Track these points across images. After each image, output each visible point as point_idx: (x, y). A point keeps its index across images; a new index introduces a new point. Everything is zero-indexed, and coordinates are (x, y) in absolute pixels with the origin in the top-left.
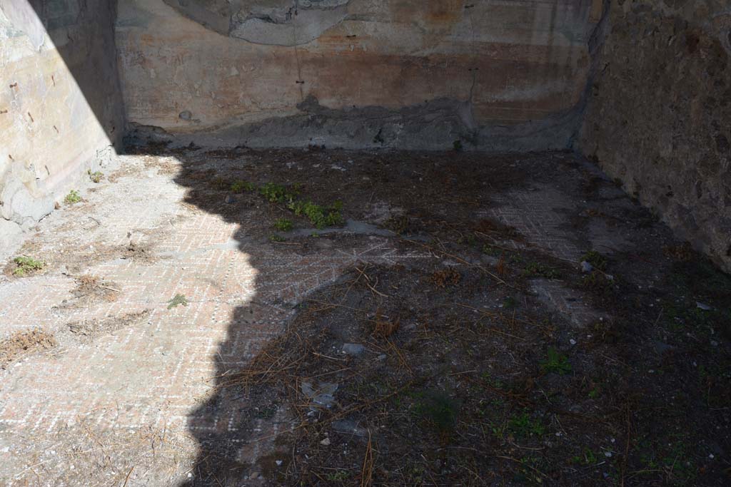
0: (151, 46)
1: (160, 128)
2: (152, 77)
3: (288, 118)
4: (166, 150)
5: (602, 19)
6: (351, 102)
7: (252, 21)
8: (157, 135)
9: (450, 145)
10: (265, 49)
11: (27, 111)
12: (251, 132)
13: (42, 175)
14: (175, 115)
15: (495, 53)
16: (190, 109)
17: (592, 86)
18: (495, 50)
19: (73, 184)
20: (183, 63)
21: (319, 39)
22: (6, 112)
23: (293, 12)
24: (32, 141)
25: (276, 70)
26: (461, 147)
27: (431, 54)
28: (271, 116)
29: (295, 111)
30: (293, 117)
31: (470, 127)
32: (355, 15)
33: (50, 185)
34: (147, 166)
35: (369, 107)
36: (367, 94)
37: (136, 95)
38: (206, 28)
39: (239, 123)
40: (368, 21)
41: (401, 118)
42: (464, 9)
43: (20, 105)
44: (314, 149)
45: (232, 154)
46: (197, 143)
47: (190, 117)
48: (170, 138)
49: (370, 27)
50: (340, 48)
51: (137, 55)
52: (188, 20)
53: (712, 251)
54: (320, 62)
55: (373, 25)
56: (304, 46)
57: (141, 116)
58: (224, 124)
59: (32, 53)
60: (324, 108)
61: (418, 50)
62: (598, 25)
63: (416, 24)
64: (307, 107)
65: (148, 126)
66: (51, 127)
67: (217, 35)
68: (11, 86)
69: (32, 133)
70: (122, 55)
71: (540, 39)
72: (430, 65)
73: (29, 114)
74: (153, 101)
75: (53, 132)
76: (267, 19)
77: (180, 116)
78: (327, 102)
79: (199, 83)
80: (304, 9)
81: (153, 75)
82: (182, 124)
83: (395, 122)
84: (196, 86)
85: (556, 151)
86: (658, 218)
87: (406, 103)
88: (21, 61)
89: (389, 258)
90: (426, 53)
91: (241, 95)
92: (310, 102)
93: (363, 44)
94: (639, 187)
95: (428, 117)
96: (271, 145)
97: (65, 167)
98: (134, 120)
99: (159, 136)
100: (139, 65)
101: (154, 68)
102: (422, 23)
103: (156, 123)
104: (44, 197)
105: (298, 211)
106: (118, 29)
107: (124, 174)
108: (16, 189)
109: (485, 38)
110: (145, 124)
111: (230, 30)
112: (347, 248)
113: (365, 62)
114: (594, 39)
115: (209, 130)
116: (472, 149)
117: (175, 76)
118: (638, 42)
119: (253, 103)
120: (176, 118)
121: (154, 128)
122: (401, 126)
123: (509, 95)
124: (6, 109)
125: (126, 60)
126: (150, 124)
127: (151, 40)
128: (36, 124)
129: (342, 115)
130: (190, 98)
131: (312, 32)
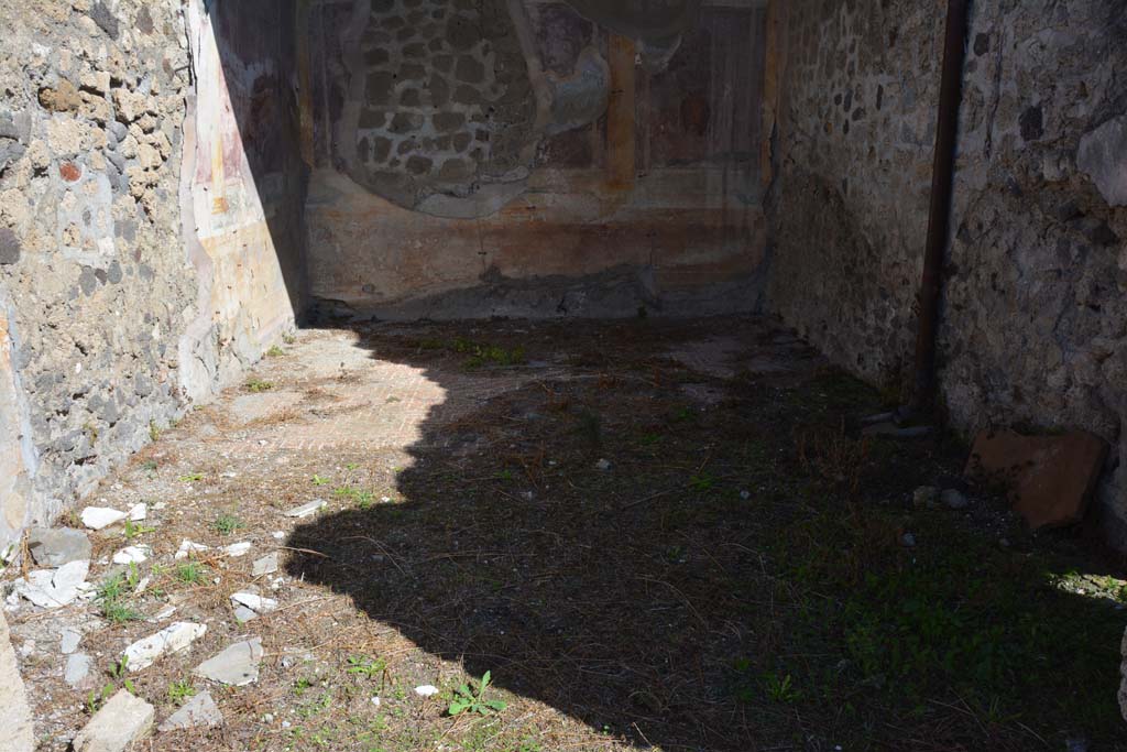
0: (338, 221)
1: (343, 302)
3: (470, 289)
5: (772, 183)
6: (532, 271)
7: (435, 196)
8: (338, 309)
9: (634, 312)
10: (448, 222)
11: (251, 268)
12: (435, 304)
13: (255, 324)
14: (356, 288)
15: (671, 218)
16: (374, 282)
17: (771, 245)
18: (672, 215)
19: (273, 341)
20: (368, 237)
21: (501, 210)
22: (241, 265)
23: (475, 187)
24: (252, 294)
25: (457, 242)
26: (645, 314)
27: (610, 222)
28: (453, 287)
29: (478, 282)
30: (477, 288)
31: (654, 293)
32: (533, 188)
33: (260, 336)
35: (550, 276)
36: (547, 262)
37: (320, 269)
39: (423, 295)
40: (547, 192)
41: (582, 285)
42: (637, 179)
43: (248, 262)
44: (497, 320)
45: (415, 325)
46: (378, 317)
47: (373, 290)
48: (351, 312)
49: (548, 199)
50: (519, 219)
51: (323, 230)
52: (375, 197)
53: (851, 365)
54: (501, 233)
55: (551, 196)
56: (486, 219)
57: (324, 290)
58: (406, 297)
59: (256, 222)
60: (506, 278)
61: (595, 219)
62: (770, 187)
63: (592, 194)
64: (489, 278)
65: (330, 300)
66: (263, 286)
67: (402, 210)
68: (244, 246)
69: (252, 287)
70: (310, 231)
71: (714, 203)
72: (609, 232)
73: (252, 271)
74: (335, 276)
75: (264, 290)
76: (451, 194)
77: (363, 289)
78: (509, 272)
79: (384, 256)
80: (485, 183)
81: (338, 250)
82: (364, 297)
83: (578, 290)
84: (380, 259)
85: (744, 313)
86: (820, 352)
87: (587, 271)
88: (250, 226)
89: (565, 378)
90: (604, 221)
91: (424, 268)
92: (493, 272)
93: (543, 215)
94: (808, 330)
95: (611, 284)
96: (453, 317)
97: (269, 324)
98: (318, 294)
99: (341, 310)
100: (325, 240)
101: (340, 242)
102: (598, 193)
103: (339, 297)
104: (256, 346)
105: (484, 355)
106: (307, 206)
107: (315, 338)
108: (242, 331)
109: (661, 204)
110: (327, 298)
111: (415, 204)
112: (529, 374)
113: (545, 232)
114: (767, 200)
115: (392, 303)
116: (657, 314)
117: (360, 250)
118: (798, 199)
119: (436, 275)
120: (359, 291)
121: (337, 302)
122: (584, 294)
123: (690, 258)
124: (241, 263)
125: (312, 235)
126: (333, 298)
127: (338, 216)
128: (254, 280)
129: (524, 284)
130: (374, 270)
131: (494, 205)
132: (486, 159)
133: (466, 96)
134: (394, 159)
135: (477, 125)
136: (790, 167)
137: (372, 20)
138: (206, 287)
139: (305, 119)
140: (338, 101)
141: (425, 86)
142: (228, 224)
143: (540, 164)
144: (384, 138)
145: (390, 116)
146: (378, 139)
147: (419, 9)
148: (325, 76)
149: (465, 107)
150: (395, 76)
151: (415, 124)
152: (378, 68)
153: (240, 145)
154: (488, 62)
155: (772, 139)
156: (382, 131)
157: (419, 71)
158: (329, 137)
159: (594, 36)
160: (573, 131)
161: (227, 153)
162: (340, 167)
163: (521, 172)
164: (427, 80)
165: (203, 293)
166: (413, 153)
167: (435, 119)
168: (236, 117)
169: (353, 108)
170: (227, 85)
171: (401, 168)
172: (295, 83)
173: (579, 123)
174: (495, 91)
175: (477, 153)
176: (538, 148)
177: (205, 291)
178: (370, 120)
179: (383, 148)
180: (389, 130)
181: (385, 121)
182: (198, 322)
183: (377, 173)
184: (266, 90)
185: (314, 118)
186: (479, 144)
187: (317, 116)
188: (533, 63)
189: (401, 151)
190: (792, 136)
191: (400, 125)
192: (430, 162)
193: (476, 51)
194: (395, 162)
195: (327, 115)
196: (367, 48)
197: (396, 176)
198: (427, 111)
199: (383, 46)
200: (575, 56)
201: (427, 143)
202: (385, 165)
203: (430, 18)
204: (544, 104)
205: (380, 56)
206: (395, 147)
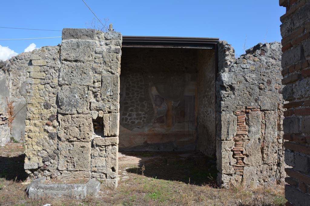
3: (141, 145)
6: (153, 142)
7: (136, 128)
9: (172, 150)
10: (138, 133)
15: (179, 133)
16: (123, 144)
17: (197, 137)
23: (143, 127)
25: (140, 137)
26: (174, 150)
28: (138, 145)
29: (143, 144)
31: (176, 146)
32: (154, 127)
35: (156, 143)
36: (156, 141)
38: (127, 129)
39: (132, 146)
41: (162, 145)
42: (172, 125)
44: (146, 151)
49: (156, 129)
50: (151, 133)
52: (124, 128)
54: (148, 135)
56: (145, 132)
60: (148, 143)
62: (197, 127)
67: (129, 130)
71: (187, 130)
72: (167, 135)
76: (138, 128)
78: (149, 142)
80: (145, 126)
82: (121, 146)
85: (193, 150)
87: (163, 142)
89: (161, 157)
90: (166, 133)
91: (133, 141)
92: (146, 142)
93: (155, 132)
94: (203, 151)
95: (168, 145)
102: (165, 128)
105: (146, 155)
109: (177, 130)
111: (132, 130)
112: (154, 157)
113: (156, 135)
114: (196, 129)
115: (126, 148)
116: (177, 150)
119: (135, 143)
122: (163, 147)
123: (182, 140)
129: (152, 145)
130: (124, 141)
131: (146, 130)
132: (145, 122)
133: (142, 111)
135: (144, 116)
136: (200, 123)
141: (134, 109)
143: (155, 123)
145: (128, 114)
146: (126, 118)
147: (134, 95)
149: (142, 113)
150: (129, 107)
151: (132, 115)
152: (126, 105)
154: (146, 105)
155: (197, 118)
156: (126, 116)
157: (134, 106)
159: (165, 101)
160: (161, 117)
163: (152, 124)
164: (135, 108)
166: (132, 120)
167: (136, 115)
171: (130, 123)
173: (162, 115)
174: (147, 110)
175: (143, 121)
176: (155, 120)
178: (124, 114)
179: (126, 119)
180: (128, 116)
183: (125, 124)
186: (144, 119)
188: (154, 105)
189: (130, 120)
190: (200, 118)
191: (130, 115)
192: (135, 122)
193: (144, 103)
194: (129, 122)
196: (124, 102)
197: (129, 124)
198: (135, 113)
199: (127, 102)
200: (161, 104)
201: (135, 119)
202: (127, 122)
203: (136, 97)
204: (156, 112)
205: (127, 103)
206: (129, 119)
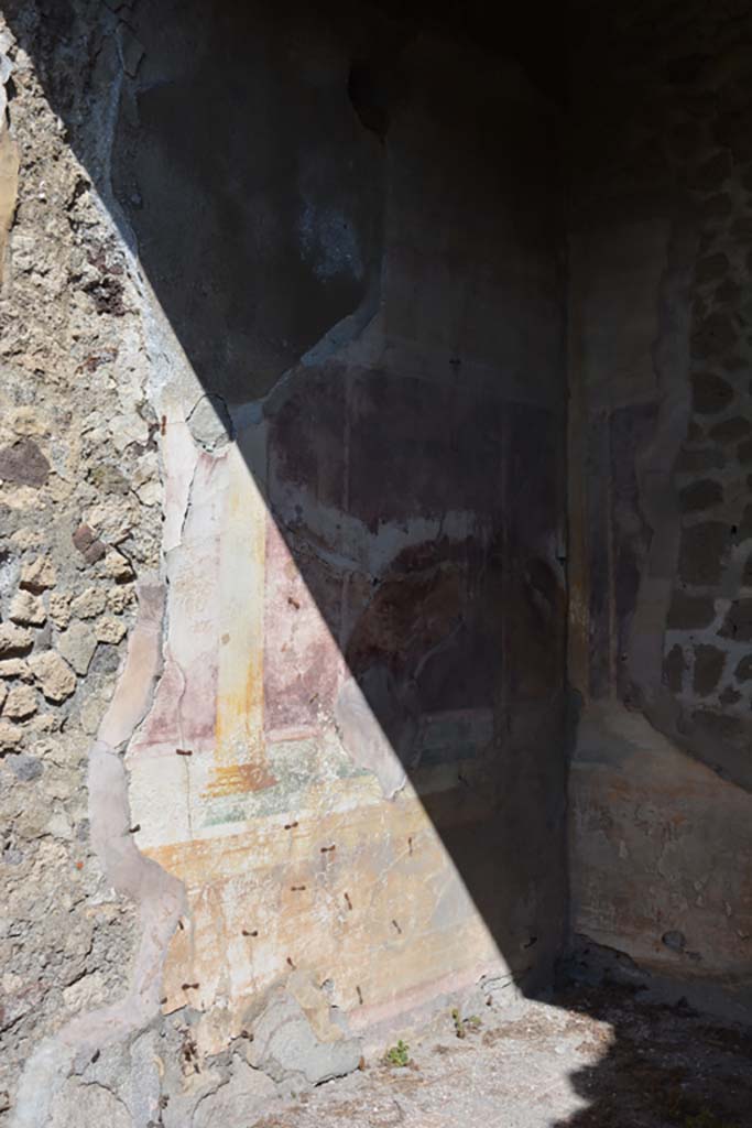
0: (624, 799)
1: (626, 955)
2: (621, 855)
4: (628, 1002)
11: (345, 891)
13: (345, 1003)
14: (653, 934)
16: (683, 929)
19: (411, 1030)
20: (677, 839)
22: (303, 888)
24: (340, 941)
33: (359, 1023)
34: (571, 1027)
37: (591, 884)
38: (721, 776)
43: (333, 880)
46: (693, 1003)
47: (682, 945)
51: (600, 813)
57: (595, 924)
59: (377, 802)
65: (606, 947)
66: (387, 923)
68: (324, 850)
69: (343, 928)
70: (577, 811)
73: (346, 896)
75: (391, 931)
77: (664, 939)
79: (704, 880)
81: (623, 853)
84: (698, 887)
88: (352, 812)
97: (399, 996)
98: (584, 931)
99: (625, 972)
100: (601, 832)
101: (627, 839)
103: (621, 945)
104: (341, 1041)
106: (574, 765)
107: (519, 1032)
108: (285, 1016)
110: (602, 943)
115: (720, 979)
117: (661, 860)
120: (656, 942)
121: (619, 954)
124: (304, 884)
125: (581, 819)
126: (611, 945)
127: (625, 789)
128: (355, 914)
130: (684, 906)
134: (729, 689)
137: (694, 429)
138: (154, 938)
139: (578, 612)
140: (630, 579)
142: (264, 812)
144: (711, 649)
145: (722, 606)
146: (701, 650)
148: (610, 535)
150: (734, 530)
152: (703, 516)
153: (338, 663)
156: (708, 635)
158: (614, 643)
161: (284, 680)
162: (631, 698)
165: (147, 950)
168: (325, 615)
169: (656, 592)
170: (298, 562)
172: (554, 547)
177: (153, 948)
178: (689, 613)
179: (710, 666)
180: (721, 633)
181: (713, 614)
182: (114, 1010)
183: (695, 715)
184: (444, 566)
185: (591, 610)
187: (596, 605)
189: (742, 675)
191: (741, 624)
194: (731, 696)
195: (612, 604)
196: (685, 481)
199: (712, 474)
202: (712, 700)
205: (707, 494)
206: (731, 666)
